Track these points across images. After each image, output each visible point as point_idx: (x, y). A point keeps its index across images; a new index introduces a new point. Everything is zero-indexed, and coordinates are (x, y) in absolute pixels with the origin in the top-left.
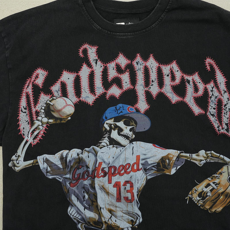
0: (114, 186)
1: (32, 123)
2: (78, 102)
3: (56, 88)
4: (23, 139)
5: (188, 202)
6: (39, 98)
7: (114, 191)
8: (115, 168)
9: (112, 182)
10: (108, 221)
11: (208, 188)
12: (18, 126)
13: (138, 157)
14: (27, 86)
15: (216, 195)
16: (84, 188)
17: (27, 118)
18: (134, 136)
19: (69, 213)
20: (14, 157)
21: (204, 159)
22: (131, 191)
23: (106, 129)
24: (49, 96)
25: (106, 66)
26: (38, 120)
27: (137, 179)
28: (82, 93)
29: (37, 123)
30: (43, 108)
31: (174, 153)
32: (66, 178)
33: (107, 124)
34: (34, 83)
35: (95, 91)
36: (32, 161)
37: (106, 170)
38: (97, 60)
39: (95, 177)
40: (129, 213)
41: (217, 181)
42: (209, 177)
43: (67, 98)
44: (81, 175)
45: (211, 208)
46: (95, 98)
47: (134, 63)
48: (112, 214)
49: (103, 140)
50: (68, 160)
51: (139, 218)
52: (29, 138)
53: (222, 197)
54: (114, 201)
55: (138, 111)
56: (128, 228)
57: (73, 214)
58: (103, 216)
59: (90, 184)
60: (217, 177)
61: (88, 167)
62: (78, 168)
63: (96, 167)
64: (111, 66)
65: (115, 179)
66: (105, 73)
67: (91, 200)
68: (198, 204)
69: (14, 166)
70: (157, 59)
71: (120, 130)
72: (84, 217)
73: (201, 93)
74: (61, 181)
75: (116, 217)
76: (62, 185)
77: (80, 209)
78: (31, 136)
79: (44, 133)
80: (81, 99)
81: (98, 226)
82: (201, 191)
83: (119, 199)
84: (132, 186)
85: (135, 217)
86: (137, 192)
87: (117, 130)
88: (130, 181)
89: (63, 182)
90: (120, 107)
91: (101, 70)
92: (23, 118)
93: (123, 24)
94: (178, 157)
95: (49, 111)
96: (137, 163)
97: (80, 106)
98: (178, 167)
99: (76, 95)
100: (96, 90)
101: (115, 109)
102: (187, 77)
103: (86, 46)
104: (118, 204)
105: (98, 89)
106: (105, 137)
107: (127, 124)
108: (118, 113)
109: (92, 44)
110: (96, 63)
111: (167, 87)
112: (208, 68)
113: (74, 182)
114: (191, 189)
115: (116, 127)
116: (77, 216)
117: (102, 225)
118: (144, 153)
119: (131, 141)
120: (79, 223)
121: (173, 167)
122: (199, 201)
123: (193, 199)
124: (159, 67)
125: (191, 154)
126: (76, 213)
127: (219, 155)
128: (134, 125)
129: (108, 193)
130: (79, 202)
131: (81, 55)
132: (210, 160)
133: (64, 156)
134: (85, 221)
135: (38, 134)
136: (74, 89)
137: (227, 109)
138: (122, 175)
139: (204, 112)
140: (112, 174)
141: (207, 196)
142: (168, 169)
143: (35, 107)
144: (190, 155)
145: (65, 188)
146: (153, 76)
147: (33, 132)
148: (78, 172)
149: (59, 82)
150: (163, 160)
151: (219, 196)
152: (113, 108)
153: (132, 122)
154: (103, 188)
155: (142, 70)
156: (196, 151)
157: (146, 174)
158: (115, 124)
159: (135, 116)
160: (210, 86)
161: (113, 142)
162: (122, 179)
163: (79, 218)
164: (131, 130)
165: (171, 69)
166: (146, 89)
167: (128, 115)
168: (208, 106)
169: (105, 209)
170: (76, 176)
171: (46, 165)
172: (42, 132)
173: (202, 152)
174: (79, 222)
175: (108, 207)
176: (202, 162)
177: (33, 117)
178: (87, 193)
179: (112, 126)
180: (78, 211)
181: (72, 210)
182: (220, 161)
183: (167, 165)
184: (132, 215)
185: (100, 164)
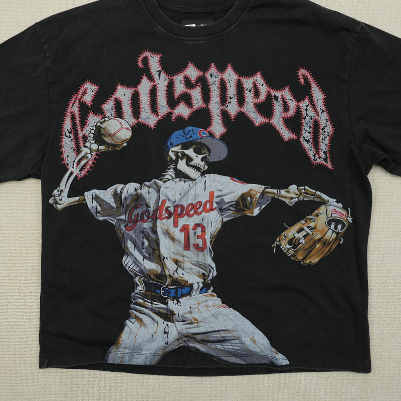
0: (181, 231)
1: (78, 150)
2: (136, 124)
3: (108, 106)
4: (67, 170)
5: (274, 251)
6: (87, 119)
7: (180, 236)
8: (182, 207)
9: (179, 226)
10: (173, 274)
11: (300, 234)
12: (61, 153)
13: (212, 194)
14: (72, 104)
15: (311, 243)
16: (143, 232)
17: (72, 144)
18: (206, 167)
19: (124, 264)
20: (55, 192)
21: (295, 197)
22: (202, 237)
23: (171, 158)
24: (100, 117)
25: (172, 79)
26: (86, 147)
27: (210, 221)
28: (141, 113)
29: (85, 151)
30: (92, 131)
31: (257, 189)
32: (121, 220)
33: (172, 152)
34: (81, 101)
35: (157, 111)
36: (77, 198)
37: (172, 210)
38: (160, 72)
39: (157, 218)
40: (199, 265)
41: (312, 224)
42: (302, 220)
43: (122, 119)
44: (140, 216)
45: (305, 258)
46: (157, 119)
47: (208, 75)
48: (179, 266)
49: (168, 172)
50: (123, 197)
51: (212, 271)
52: (75, 169)
53: (318, 245)
54: (181, 249)
55: (211, 135)
56: (198, 283)
57: (128, 265)
58: (167, 268)
59: (150, 228)
60: (312, 219)
61: (148, 206)
62: (136, 207)
63: (159, 206)
64: (179, 79)
65: (182, 222)
66: (170, 87)
67: (151, 247)
68: (287, 253)
69: (56, 203)
70: (236, 70)
71: (189, 160)
72: (143, 269)
73: (291, 112)
74: (114, 223)
75: (183, 269)
76: (116, 228)
77: (138, 259)
78: (77, 167)
79: (93, 163)
80: (140, 120)
81: (161, 281)
82: (292, 237)
83: (187, 247)
84: (203, 231)
85: (208, 270)
86: (211, 238)
87: (185, 160)
88: (201, 224)
89: (117, 225)
90: (190, 131)
91: (166, 83)
92: (67, 143)
93: (194, 25)
94: (263, 194)
95: (99, 135)
96: (211, 201)
97: (139, 129)
98: (263, 207)
99: (134, 116)
100: (159, 108)
101: (183, 133)
102: (274, 92)
103: (147, 54)
104: (186, 253)
105: (161, 108)
106: (170, 169)
107: (197, 151)
108: (186, 138)
109: (154, 51)
110: (159, 75)
111: (249, 105)
112: (302, 81)
113: (130, 225)
114: (279, 235)
115: (184, 155)
116: (134, 268)
117: (165, 279)
118: (219, 188)
119: (203, 174)
120: (136, 277)
121: (257, 206)
122: (289, 249)
123: (281, 247)
124: (239, 80)
125: (279, 190)
126: (133, 264)
127: (315, 191)
128: (207, 153)
129: (173, 239)
130: (136, 251)
131: (140, 65)
132: (303, 198)
133: (119, 192)
134: (144, 274)
135: (85, 164)
136: (132, 108)
137: (326, 134)
138: (192, 216)
139: (296, 138)
140: (179, 215)
141: (299, 243)
142: (250, 209)
143: (82, 131)
144: (277, 191)
145: (119, 232)
146: (232, 91)
147: (79, 162)
148: (136, 212)
149: (112, 99)
150: (243, 197)
151: (315, 243)
152: (181, 132)
153: (204, 149)
154: (167, 233)
155: (217, 84)
156: (285, 186)
157: (222, 215)
158: (183, 152)
159: (208, 142)
160: (303, 104)
161: (180, 175)
162: (191, 222)
163: (137, 270)
164: (202, 160)
165: (254, 83)
166: (222, 108)
167: (199, 141)
168: (301, 130)
169: (169, 259)
170: (133, 218)
171: (95, 203)
172: (91, 162)
173: (293, 188)
174: (137, 275)
175: (173, 256)
176: (293, 200)
177: (80, 143)
178: (147, 239)
179: (179, 154)
180: (136, 262)
181: (128, 260)
182: (316, 199)
183: (248, 204)
184: (203, 267)
185: (164, 202)
